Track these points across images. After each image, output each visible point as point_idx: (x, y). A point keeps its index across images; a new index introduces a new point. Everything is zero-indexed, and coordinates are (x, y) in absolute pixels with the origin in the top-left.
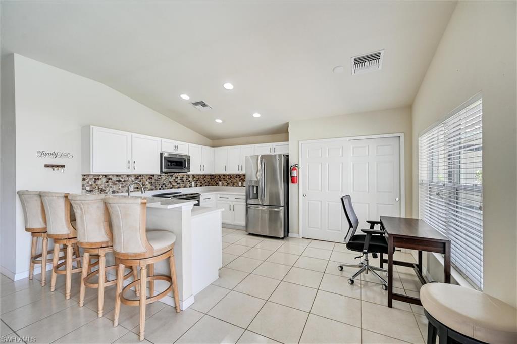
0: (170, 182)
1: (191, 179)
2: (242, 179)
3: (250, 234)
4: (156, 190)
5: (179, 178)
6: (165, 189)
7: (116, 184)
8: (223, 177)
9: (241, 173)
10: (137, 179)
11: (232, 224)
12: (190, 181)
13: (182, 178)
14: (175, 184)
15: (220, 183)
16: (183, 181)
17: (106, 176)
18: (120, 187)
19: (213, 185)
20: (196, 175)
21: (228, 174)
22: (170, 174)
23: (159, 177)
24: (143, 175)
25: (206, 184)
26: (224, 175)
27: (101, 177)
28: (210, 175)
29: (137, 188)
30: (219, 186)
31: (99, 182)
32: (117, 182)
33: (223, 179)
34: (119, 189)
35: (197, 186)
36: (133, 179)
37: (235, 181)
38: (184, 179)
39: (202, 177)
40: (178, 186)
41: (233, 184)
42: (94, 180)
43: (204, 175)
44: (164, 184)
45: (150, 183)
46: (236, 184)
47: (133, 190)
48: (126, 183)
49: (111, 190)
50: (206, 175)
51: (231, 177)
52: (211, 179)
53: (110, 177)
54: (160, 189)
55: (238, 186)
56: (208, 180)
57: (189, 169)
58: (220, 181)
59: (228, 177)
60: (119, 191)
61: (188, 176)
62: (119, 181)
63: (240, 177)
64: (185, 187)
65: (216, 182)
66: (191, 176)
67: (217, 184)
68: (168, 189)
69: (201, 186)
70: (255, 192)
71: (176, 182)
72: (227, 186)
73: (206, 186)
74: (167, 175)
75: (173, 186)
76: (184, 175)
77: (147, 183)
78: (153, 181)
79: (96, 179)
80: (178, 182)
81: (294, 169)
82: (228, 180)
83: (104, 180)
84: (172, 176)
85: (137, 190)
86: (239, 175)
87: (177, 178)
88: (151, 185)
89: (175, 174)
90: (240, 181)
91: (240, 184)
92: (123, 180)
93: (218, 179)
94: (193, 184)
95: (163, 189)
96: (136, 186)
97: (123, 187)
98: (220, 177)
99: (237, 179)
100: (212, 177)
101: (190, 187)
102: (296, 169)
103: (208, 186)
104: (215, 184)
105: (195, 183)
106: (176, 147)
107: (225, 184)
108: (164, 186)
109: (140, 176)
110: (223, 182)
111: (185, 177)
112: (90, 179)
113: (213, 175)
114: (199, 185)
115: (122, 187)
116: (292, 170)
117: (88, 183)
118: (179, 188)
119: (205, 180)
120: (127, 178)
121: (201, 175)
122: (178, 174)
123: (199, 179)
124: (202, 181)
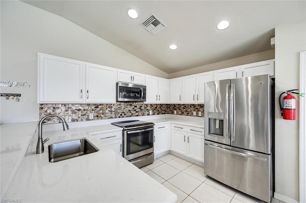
0: (130, 111)
1: (149, 108)
2: (197, 109)
3: (209, 177)
4: (116, 117)
5: (138, 107)
6: (125, 117)
7: (75, 113)
8: (178, 106)
9: (196, 102)
10: (97, 107)
11: (187, 156)
12: (148, 110)
13: (141, 106)
14: (134, 112)
15: (175, 112)
16: (142, 110)
17: (65, 105)
18: (80, 116)
19: (169, 114)
20: (154, 104)
21: (182, 103)
22: (129, 103)
23: (119, 106)
24: (103, 104)
25: (163, 112)
26: (179, 105)
27: (60, 106)
28: (167, 104)
29: (97, 116)
30: (174, 114)
31: (58, 111)
32: (77, 111)
33: (178, 108)
34: (79, 117)
35: (154, 114)
36: (93, 107)
37: (189, 110)
38: (143, 108)
39: (159, 106)
40: (137, 114)
41: (188, 113)
42: (52, 108)
43: (161, 104)
44: (123, 112)
45: (110, 111)
46: (190, 113)
47: (93, 118)
48: (86, 111)
49: (70, 118)
50: (163, 104)
51: (185, 107)
52: (167, 107)
53: (70, 106)
54: (119, 117)
55: (192, 115)
56: (165, 109)
57: (145, 98)
58: (175, 109)
59: (182, 106)
60: (79, 119)
61: (147, 105)
62: (79, 110)
63: (195, 107)
64: (143, 115)
65: (171, 111)
66: (149, 106)
67: (173, 113)
68: (127, 117)
69: (158, 114)
70: (217, 127)
71: (135, 110)
72: (181, 115)
73: (162, 114)
74: (126, 104)
75: (132, 114)
76: (142, 105)
77: (107, 111)
78: (113, 109)
79: (54, 108)
80: (137, 111)
81: (289, 97)
82: (182, 109)
83: (63, 108)
84: (131, 105)
85: (96, 118)
86: (193, 105)
87: (136, 107)
88: (111, 114)
89: (134, 103)
90: (194, 111)
91: (195, 113)
92: (82, 109)
93: (173, 108)
94: (151, 112)
95: (123, 117)
96: (96, 114)
97: (83, 115)
98: (175, 106)
99: (192, 109)
100: (168, 106)
101: (148, 115)
102: (294, 98)
103: (165, 114)
104: (171, 112)
105: (153, 111)
106: (132, 78)
107: (180, 113)
108: (123, 115)
109: (100, 105)
110: (178, 111)
111: (143, 106)
112: (49, 108)
113: (169, 104)
114: (157, 113)
115: (81, 115)
116: (285, 98)
117: (46, 111)
118: (137, 116)
119: (161, 109)
120: (87, 107)
121: (158, 104)
122: (137, 103)
123: (156, 108)
124: (159, 109)
